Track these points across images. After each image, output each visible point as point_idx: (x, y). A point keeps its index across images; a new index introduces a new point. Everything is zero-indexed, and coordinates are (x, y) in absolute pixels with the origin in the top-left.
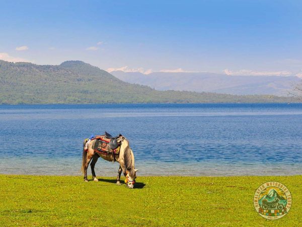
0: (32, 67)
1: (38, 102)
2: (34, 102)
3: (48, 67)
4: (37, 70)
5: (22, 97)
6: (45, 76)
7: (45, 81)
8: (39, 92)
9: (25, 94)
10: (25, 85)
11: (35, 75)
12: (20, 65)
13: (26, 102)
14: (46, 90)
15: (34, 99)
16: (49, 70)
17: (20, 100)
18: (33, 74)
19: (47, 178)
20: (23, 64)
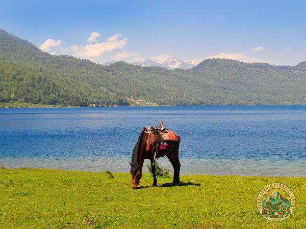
0: (269, 68)
1: (274, 103)
2: (271, 103)
3: (285, 67)
4: (273, 71)
5: (258, 98)
6: (282, 77)
7: (282, 82)
8: (275, 92)
9: (262, 95)
10: (262, 86)
11: (271, 76)
12: (257, 65)
13: (262, 103)
14: (283, 91)
15: (270, 100)
16: (286, 71)
17: (257, 101)
18: (270, 75)
19: (284, 179)
20: (259, 64)
